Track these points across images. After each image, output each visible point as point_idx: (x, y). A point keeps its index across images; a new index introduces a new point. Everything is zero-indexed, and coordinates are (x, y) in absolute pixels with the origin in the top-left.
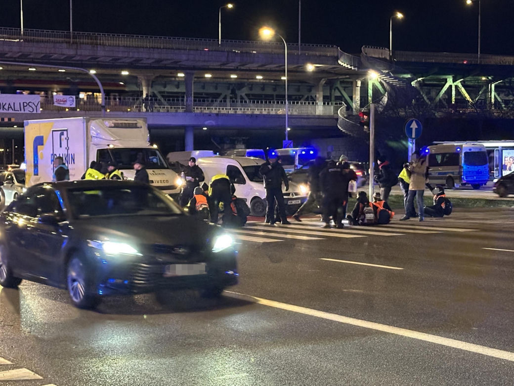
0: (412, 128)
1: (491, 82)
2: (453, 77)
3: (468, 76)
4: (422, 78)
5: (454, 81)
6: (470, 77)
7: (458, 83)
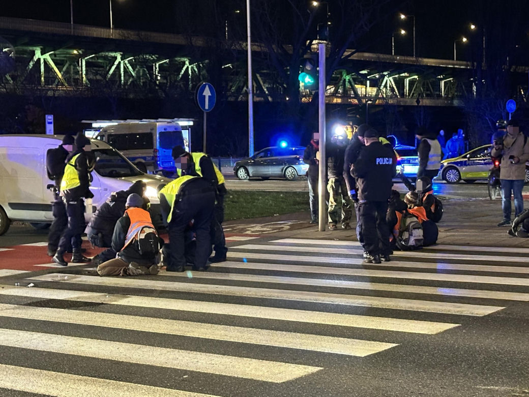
0: (205, 96)
1: (82, 56)
2: (41, 49)
3: (59, 49)
4: (8, 49)
5: (42, 54)
6: (60, 50)
7: (47, 56)
